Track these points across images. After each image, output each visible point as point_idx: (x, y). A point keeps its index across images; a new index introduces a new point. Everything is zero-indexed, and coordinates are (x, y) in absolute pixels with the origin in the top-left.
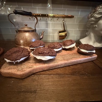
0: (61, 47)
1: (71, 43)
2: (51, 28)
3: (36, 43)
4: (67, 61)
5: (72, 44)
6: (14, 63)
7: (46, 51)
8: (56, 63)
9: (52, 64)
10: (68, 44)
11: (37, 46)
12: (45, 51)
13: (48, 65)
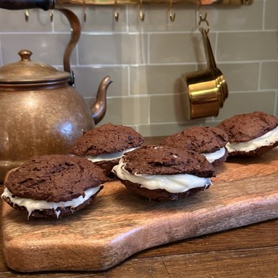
0: (221, 143)
1: (262, 123)
2: (138, 59)
3: (110, 137)
4: (260, 198)
5: (269, 130)
6: (58, 213)
7: (177, 155)
8: (220, 206)
9: (204, 210)
10: (249, 131)
11: (118, 147)
12: (175, 157)
13: (187, 214)
